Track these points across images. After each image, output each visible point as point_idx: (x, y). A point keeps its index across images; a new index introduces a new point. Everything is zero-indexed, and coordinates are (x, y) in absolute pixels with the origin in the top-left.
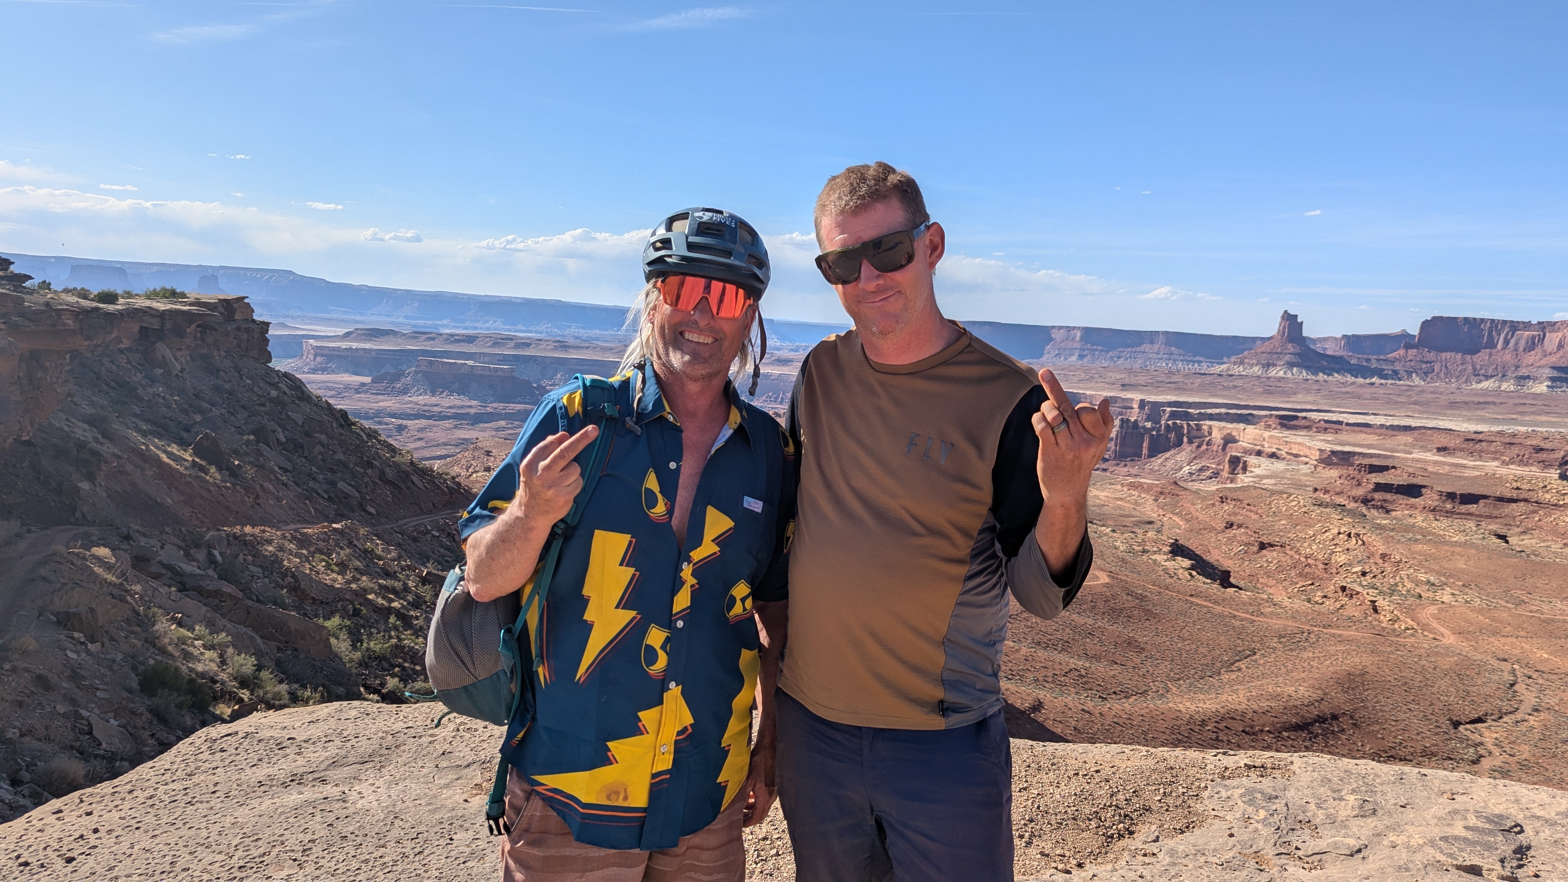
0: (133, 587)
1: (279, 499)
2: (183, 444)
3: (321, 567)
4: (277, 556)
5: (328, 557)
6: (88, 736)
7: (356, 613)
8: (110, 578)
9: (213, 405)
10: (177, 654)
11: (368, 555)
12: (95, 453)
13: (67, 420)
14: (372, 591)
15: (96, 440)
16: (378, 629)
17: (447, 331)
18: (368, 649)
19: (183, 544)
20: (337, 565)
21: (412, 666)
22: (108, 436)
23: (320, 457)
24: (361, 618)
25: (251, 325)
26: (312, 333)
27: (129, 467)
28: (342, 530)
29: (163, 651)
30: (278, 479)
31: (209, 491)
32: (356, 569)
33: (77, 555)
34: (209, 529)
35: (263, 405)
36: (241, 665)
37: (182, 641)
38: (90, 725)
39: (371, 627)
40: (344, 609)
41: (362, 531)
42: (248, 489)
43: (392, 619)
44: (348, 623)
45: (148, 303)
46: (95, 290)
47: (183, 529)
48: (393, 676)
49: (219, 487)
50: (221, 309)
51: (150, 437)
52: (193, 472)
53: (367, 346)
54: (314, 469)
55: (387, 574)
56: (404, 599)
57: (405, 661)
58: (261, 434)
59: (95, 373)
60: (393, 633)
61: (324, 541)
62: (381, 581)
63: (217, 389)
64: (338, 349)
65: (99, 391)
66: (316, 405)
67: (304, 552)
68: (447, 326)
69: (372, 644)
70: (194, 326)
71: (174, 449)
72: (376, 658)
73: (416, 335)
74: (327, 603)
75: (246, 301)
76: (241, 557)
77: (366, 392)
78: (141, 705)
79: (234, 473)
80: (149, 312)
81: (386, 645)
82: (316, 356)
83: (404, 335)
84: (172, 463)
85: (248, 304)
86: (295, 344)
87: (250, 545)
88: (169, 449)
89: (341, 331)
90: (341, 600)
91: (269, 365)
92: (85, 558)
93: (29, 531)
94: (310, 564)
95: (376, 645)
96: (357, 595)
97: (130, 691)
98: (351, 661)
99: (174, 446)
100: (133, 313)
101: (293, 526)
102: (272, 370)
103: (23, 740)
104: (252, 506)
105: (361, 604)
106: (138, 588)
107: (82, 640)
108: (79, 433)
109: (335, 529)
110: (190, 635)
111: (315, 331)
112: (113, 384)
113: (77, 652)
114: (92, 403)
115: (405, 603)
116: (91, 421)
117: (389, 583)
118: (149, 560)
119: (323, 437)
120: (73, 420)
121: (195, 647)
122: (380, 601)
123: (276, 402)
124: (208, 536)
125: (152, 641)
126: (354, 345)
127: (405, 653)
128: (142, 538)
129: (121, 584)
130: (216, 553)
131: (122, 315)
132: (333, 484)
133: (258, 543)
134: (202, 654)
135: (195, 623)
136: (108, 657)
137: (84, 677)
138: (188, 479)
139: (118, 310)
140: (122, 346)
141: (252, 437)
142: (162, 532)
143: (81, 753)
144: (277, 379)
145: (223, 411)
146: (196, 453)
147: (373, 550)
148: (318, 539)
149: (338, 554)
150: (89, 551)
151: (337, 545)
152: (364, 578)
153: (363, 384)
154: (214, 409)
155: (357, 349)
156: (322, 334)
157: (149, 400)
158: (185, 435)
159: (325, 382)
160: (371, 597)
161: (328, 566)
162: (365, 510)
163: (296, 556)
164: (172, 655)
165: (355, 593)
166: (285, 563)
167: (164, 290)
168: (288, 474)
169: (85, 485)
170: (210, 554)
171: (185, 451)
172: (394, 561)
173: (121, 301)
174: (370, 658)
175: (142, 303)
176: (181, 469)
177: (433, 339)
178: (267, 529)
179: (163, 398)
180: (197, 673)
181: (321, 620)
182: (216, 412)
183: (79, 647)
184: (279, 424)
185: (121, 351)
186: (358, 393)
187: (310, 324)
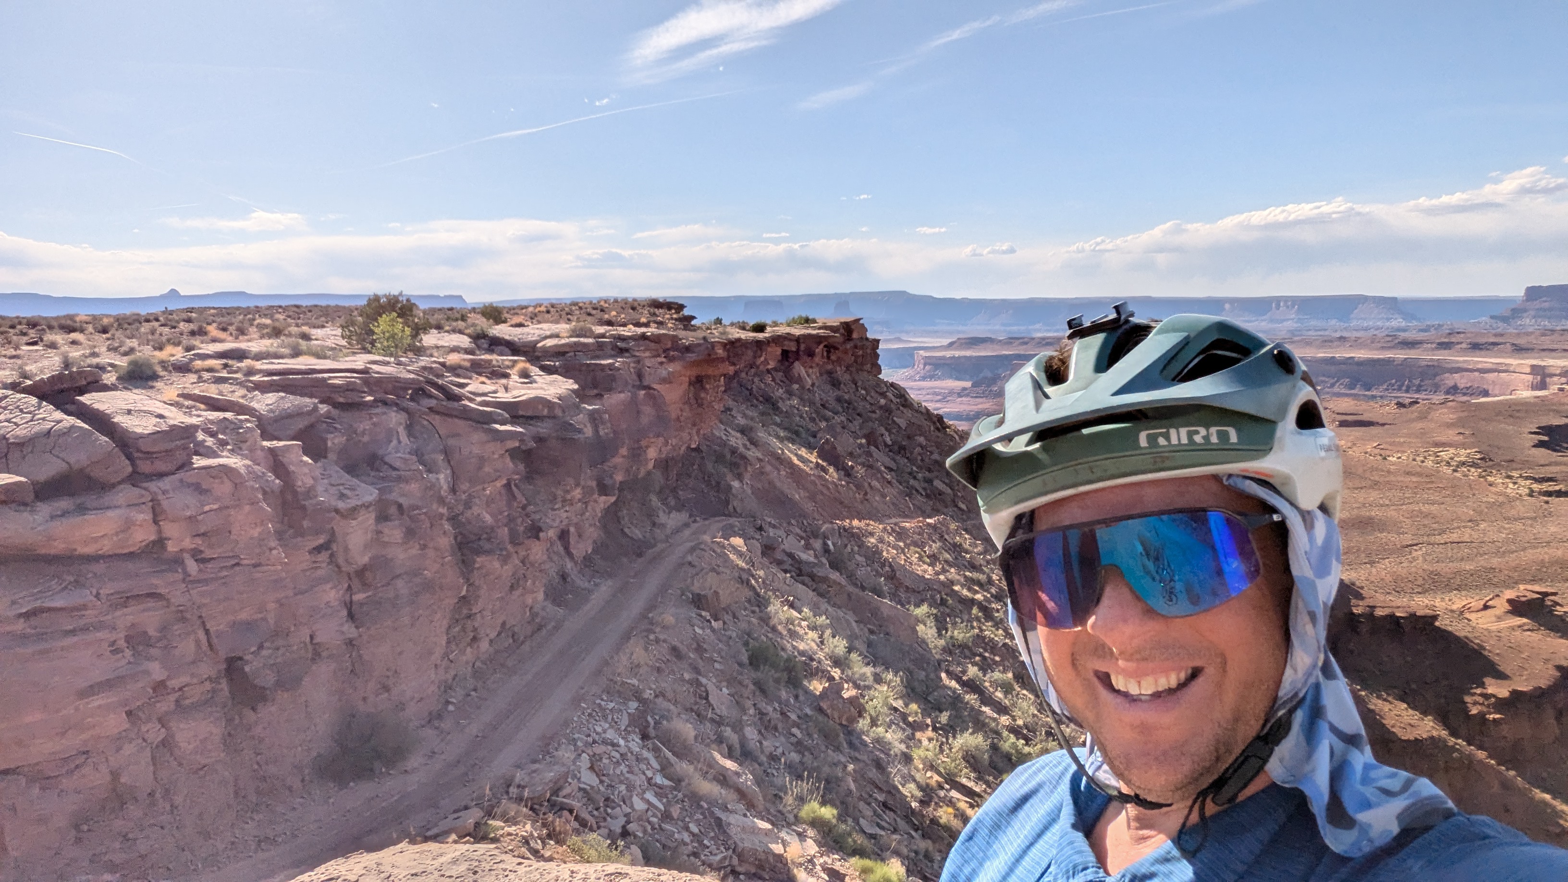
0: (758, 572)
1: (884, 496)
2: (810, 447)
3: (914, 558)
4: (877, 547)
5: (922, 550)
6: (704, 701)
7: (943, 602)
8: (742, 564)
9: (836, 413)
10: (785, 633)
11: (957, 548)
12: (743, 457)
13: (725, 430)
14: (958, 582)
15: (745, 446)
16: (961, 618)
17: (1039, 335)
18: (952, 637)
19: (804, 535)
20: (928, 557)
21: (992, 656)
22: (754, 443)
23: (919, 458)
24: (947, 607)
25: (865, 342)
26: (922, 345)
27: (768, 468)
28: (935, 524)
29: (774, 629)
30: (884, 478)
31: (828, 488)
32: (946, 561)
33: (718, 543)
34: (824, 523)
35: (874, 412)
36: (835, 647)
37: (790, 621)
38: (707, 692)
39: (955, 617)
40: (932, 597)
41: (953, 526)
42: (859, 487)
43: (975, 611)
44: (935, 611)
45: (788, 330)
46: (752, 322)
47: (805, 522)
48: (974, 664)
49: (836, 486)
50: (842, 331)
51: (786, 442)
52: (816, 472)
53: (968, 353)
54: (915, 468)
55: (973, 567)
56: (988, 591)
57: (986, 650)
58: (872, 439)
59: (747, 389)
60: (975, 624)
61: (919, 535)
62: (967, 573)
63: (839, 400)
64: (943, 358)
65: (752, 406)
66: (917, 411)
67: (901, 544)
68: (1039, 330)
69: (956, 632)
70: (821, 346)
71: (803, 452)
72: (960, 646)
73: (1010, 341)
74: (919, 592)
75: (861, 322)
76: (849, 547)
77: (967, 395)
78: (748, 676)
79: (848, 473)
80: (788, 337)
81: (968, 635)
82: (925, 365)
83: (1000, 341)
84: (801, 464)
85: (863, 325)
86: (906, 357)
87: (856, 537)
88: (800, 452)
89: (945, 342)
90: (930, 589)
91: (880, 376)
92: (724, 547)
93: (695, 521)
94: (905, 555)
95: (959, 634)
96: (944, 586)
97: (740, 664)
98: (936, 647)
99: (803, 449)
100: (777, 340)
101: (894, 520)
102: (882, 381)
103: (656, 700)
104: (862, 502)
105: (946, 594)
106: (761, 573)
107: (708, 618)
108: (733, 442)
109: (929, 524)
110: (799, 616)
111: (925, 342)
112: (761, 399)
113: (703, 628)
114: (745, 416)
115: (989, 595)
116: (743, 431)
117: (975, 575)
118: (774, 549)
119: (921, 439)
120: (730, 430)
121: (802, 627)
122: (965, 592)
123: (887, 410)
124: (823, 529)
125: (765, 620)
126: (957, 354)
127: (986, 644)
128: (771, 530)
129: (749, 569)
130: (830, 543)
131: (769, 342)
132: (929, 481)
133: (863, 535)
134: (806, 633)
135: (803, 605)
136: (727, 633)
137: (706, 650)
138: (812, 478)
139: (765, 338)
140: (770, 367)
141: (864, 441)
142: (789, 523)
143: (698, 716)
144: (885, 389)
145: (843, 418)
146: (820, 456)
147: (961, 545)
148: (914, 533)
149: (931, 546)
150: (728, 540)
151: (930, 538)
152: (953, 570)
153: (964, 389)
154: (836, 417)
155: (959, 358)
156: (930, 345)
157: (786, 412)
158: (812, 440)
159: (932, 388)
160: (957, 588)
161: (920, 559)
162: (956, 506)
163: (893, 548)
164: (780, 633)
165: (942, 583)
166: (885, 554)
167: (801, 318)
168: (893, 473)
169: (736, 484)
170: (825, 544)
171: (812, 454)
172: (980, 554)
173: (769, 329)
174: (954, 646)
175: (783, 330)
176: (808, 469)
177: (1026, 343)
178: (871, 522)
179: (798, 409)
180: (798, 651)
181: (912, 608)
182: (838, 419)
183: (706, 623)
184: (886, 429)
185: (768, 371)
186: (961, 397)
187: (921, 336)
